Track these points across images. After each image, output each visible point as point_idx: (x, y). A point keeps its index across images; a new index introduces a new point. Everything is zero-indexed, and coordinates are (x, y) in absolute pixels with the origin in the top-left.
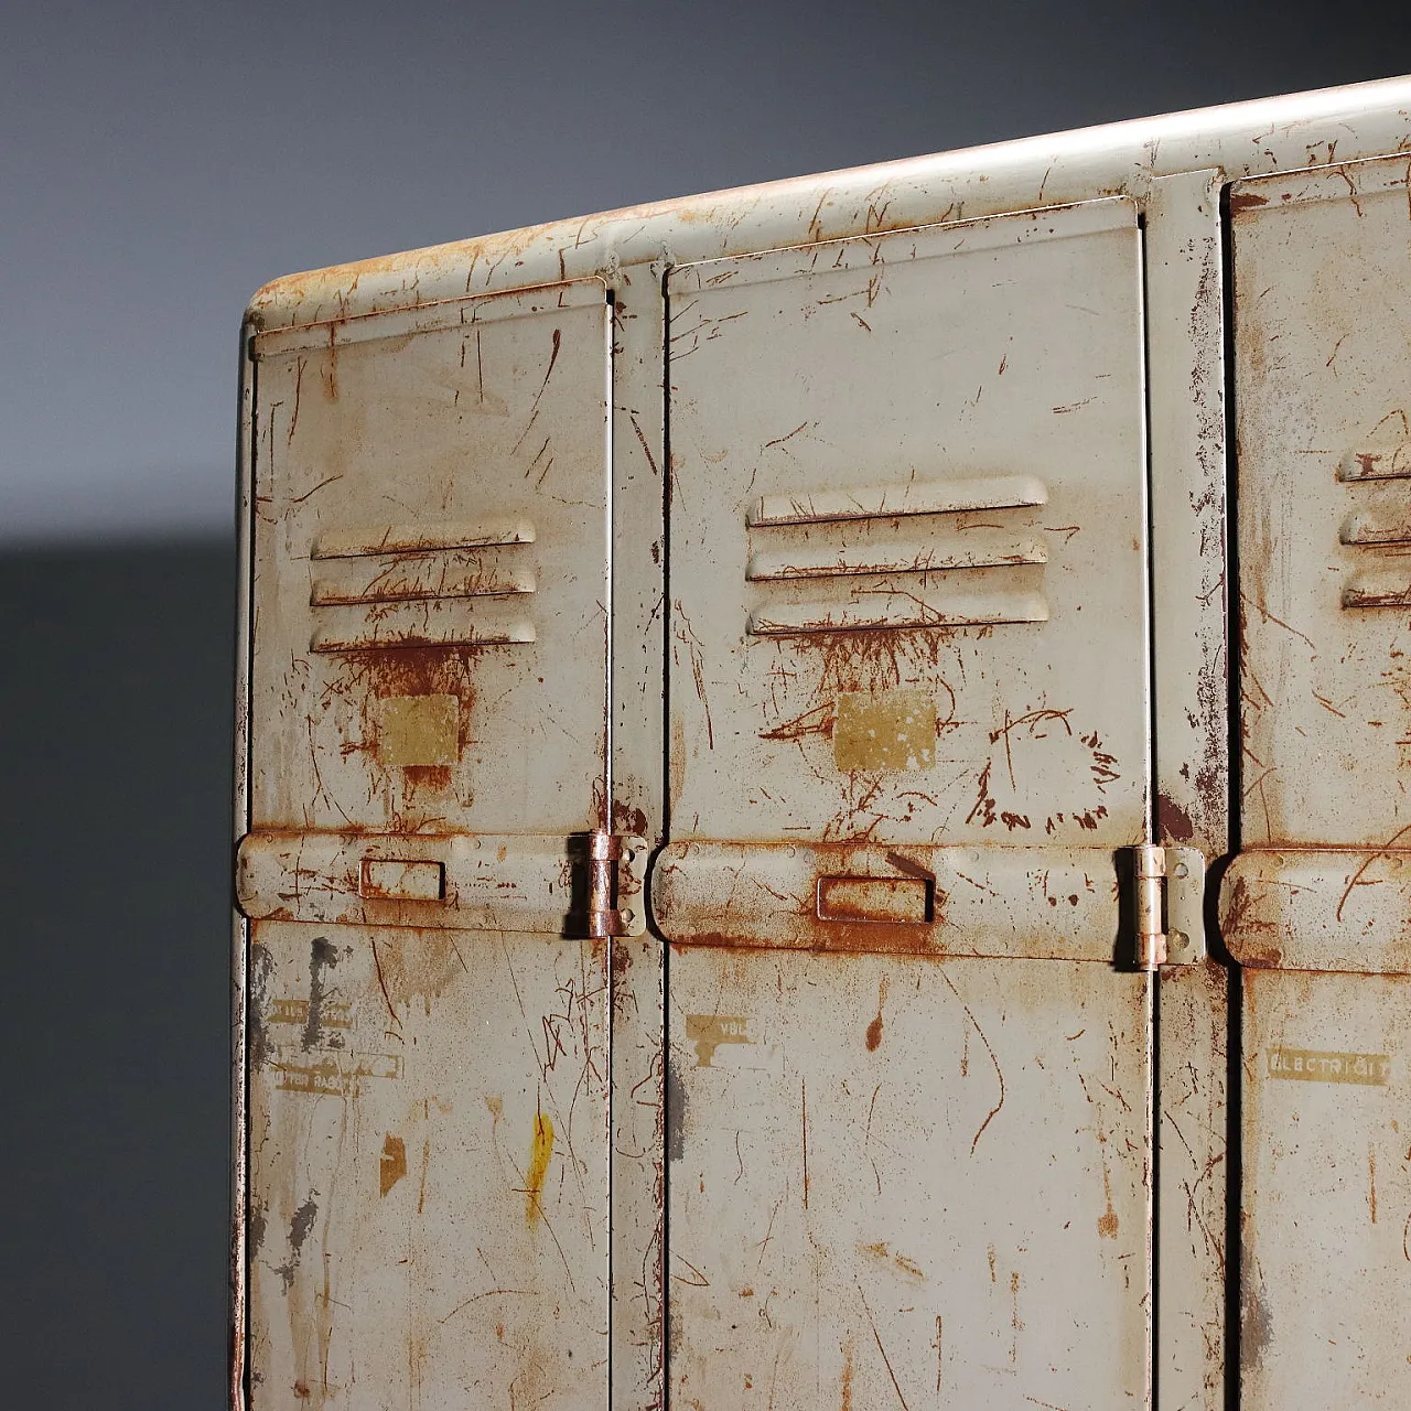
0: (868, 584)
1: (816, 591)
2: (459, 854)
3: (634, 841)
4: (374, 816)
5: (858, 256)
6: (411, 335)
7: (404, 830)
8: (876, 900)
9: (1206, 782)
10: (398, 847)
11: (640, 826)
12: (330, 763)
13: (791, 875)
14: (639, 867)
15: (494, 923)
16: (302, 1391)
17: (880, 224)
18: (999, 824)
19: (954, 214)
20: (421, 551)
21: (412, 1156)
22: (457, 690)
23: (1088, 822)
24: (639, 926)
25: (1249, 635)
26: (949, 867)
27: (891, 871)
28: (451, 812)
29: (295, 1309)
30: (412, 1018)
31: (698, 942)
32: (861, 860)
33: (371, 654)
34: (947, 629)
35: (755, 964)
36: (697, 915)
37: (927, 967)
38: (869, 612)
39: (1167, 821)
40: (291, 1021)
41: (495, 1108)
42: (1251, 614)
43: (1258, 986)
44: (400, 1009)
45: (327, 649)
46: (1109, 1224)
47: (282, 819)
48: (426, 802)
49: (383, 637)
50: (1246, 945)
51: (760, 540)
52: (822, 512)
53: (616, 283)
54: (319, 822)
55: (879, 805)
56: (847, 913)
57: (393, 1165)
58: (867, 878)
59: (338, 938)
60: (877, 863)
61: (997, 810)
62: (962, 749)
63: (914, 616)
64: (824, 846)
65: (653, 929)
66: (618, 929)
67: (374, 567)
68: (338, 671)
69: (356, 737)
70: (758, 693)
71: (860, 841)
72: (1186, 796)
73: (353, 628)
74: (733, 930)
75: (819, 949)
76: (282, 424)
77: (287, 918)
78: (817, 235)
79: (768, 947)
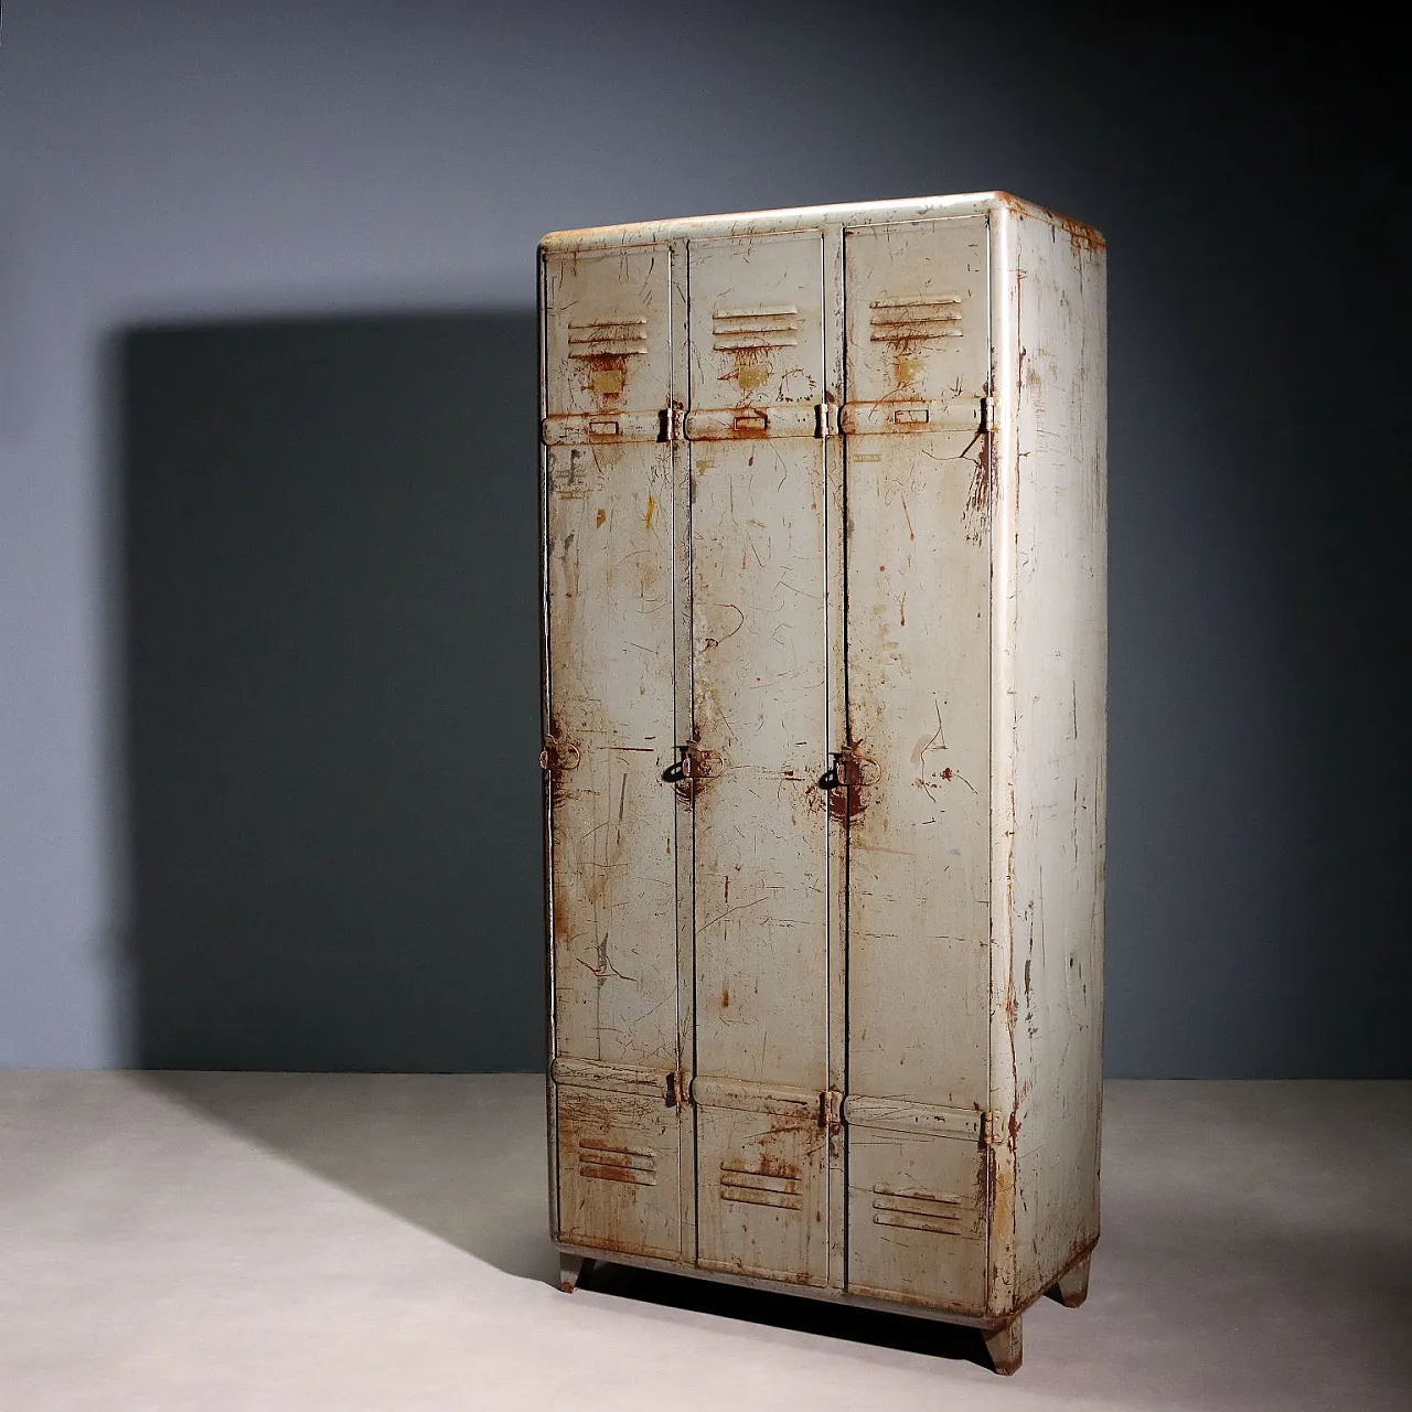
0: (749, 335)
1: (734, 337)
2: (623, 420)
3: (680, 411)
4: (593, 409)
5: (745, 242)
6: (603, 258)
7: (604, 413)
8: (752, 424)
9: (838, 387)
10: (602, 419)
11: (681, 407)
12: (577, 394)
13: (727, 418)
14: (681, 419)
15: (635, 440)
16: (569, 595)
17: (751, 232)
18: (785, 401)
19: (772, 231)
20: (608, 326)
21: (608, 515)
22: (621, 369)
23: (808, 399)
24: (681, 437)
25: (848, 348)
26: (771, 413)
27: (755, 415)
28: (620, 407)
29: (566, 570)
30: (607, 471)
31: (699, 440)
32: (746, 413)
33: (591, 358)
34: (770, 348)
35: (717, 445)
36: (699, 432)
37: (766, 441)
38: (749, 343)
39: (828, 398)
40: (564, 477)
41: (636, 496)
42: (849, 343)
43: (850, 439)
44: (603, 470)
45: (574, 357)
46: (814, 506)
47: (560, 412)
48: (611, 404)
49: (595, 353)
50: (847, 429)
51: (717, 323)
52: (735, 314)
53: (672, 244)
54: (573, 413)
55: (751, 398)
56: (743, 428)
57: (601, 517)
58: (749, 418)
59: (580, 449)
60: (751, 413)
61: (784, 397)
62: (775, 381)
63: (761, 344)
64: (736, 410)
65: (686, 437)
66: (675, 438)
67: (591, 331)
68: (580, 364)
69: (586, 385)
70: (717, 367)
71: (746, 407)
72: (833, 392)
73: (585, 350)
74: (711, 435)
75: (735, 439)
76: (557, 282)
77: (563, 444)
78: (733, 234)
79: (720, 439)
